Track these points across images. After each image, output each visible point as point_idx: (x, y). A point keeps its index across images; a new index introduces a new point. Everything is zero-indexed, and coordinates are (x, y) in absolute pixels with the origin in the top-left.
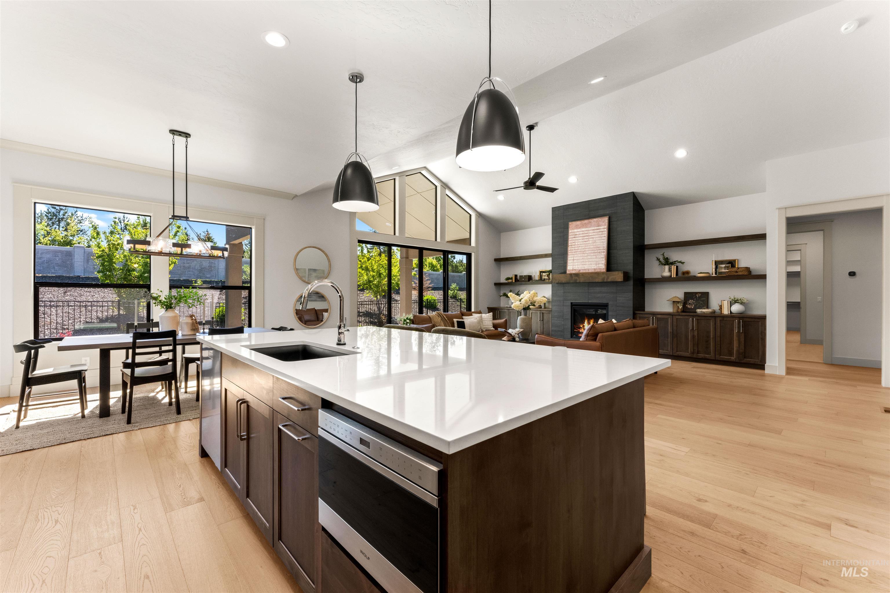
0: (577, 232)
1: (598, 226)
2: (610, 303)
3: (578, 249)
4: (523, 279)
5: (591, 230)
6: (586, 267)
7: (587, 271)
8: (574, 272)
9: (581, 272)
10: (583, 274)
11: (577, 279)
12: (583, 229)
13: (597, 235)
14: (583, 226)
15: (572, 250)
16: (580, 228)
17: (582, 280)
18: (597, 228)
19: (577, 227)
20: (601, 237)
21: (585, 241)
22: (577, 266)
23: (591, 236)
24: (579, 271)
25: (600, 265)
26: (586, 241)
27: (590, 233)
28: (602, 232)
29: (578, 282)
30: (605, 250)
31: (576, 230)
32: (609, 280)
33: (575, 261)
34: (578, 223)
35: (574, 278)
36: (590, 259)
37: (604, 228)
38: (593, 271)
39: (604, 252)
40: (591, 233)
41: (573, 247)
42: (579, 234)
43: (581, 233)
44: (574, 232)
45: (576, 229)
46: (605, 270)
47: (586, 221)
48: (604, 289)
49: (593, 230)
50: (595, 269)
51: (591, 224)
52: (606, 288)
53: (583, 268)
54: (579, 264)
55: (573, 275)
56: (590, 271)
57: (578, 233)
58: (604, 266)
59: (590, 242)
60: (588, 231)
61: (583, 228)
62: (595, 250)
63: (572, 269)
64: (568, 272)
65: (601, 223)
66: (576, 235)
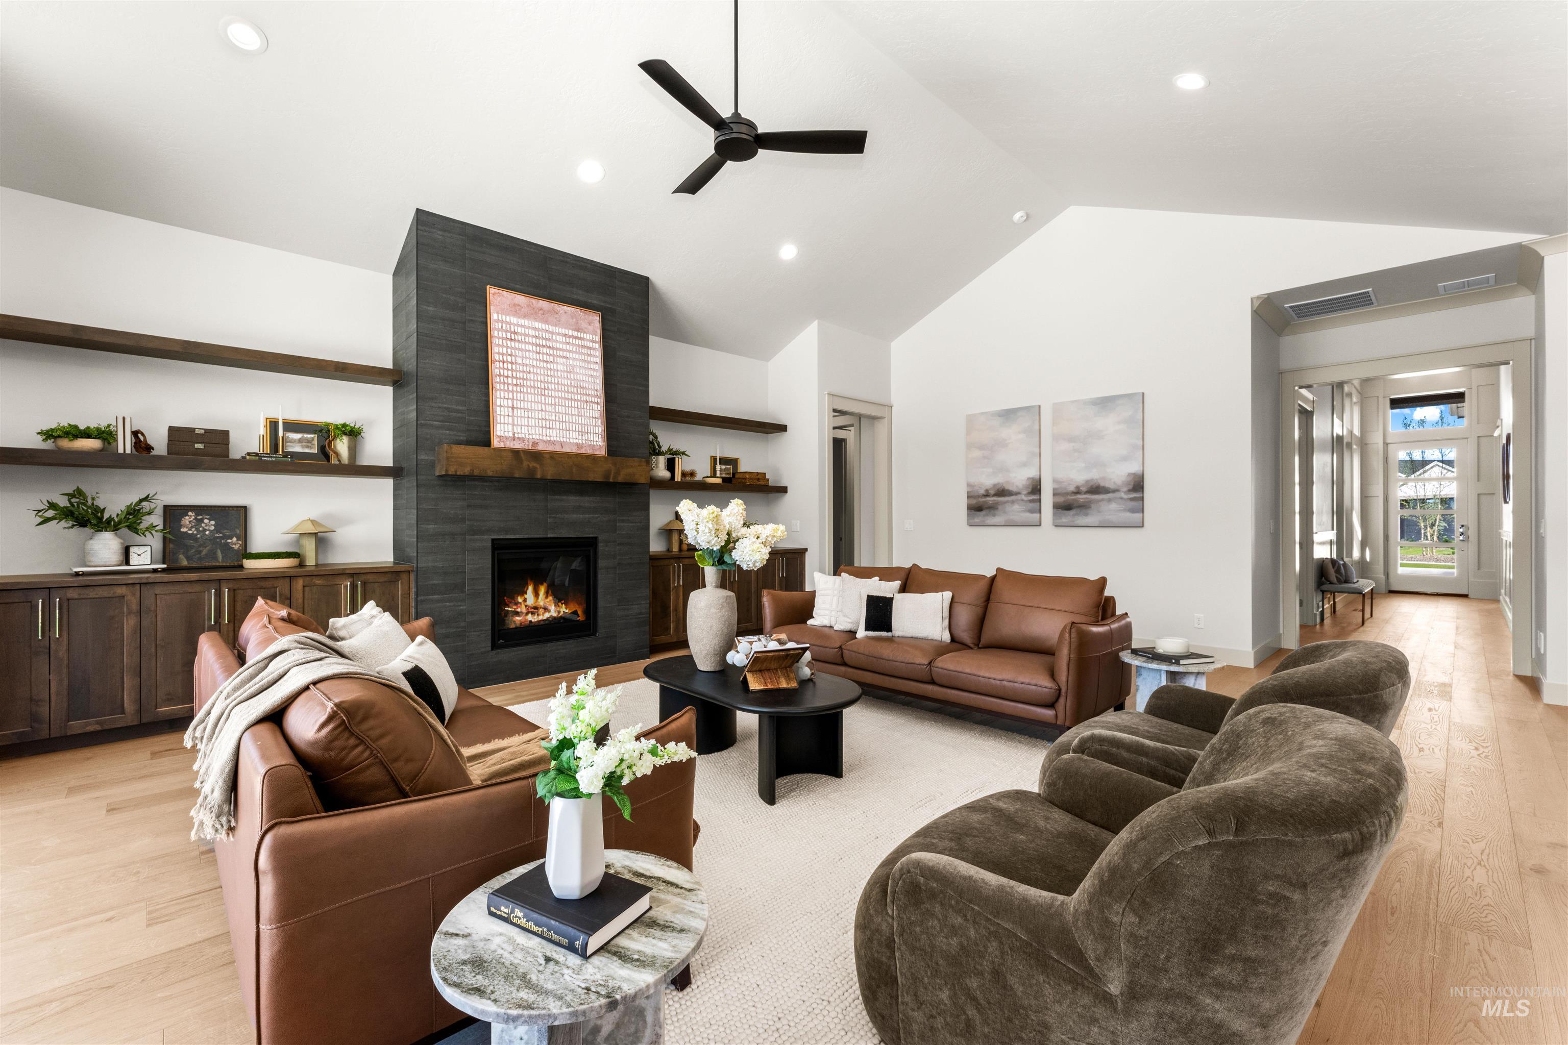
0: (518, 325)
1: (578, 331)
2: (601, 537)
3: (527, 379)
4: (198, 446)
5: (559, 334)
6: (555, 436)
7: (558, 449)
8: (517, 445)
9: (541, 447)
10: (553, 455)
11: (535, 468)
12: (537, 325)
13: (576, 353)
14: (533, 314)
15: (507, 377)
16: (525, 316)
17: (550, 472)
18: (576, 334)
19: (516, 310)
20: (589, 362)
21: (544, 361)
22: (525, 430)
23: (560, 350)
24: (535, 444)
25: (591, 437)
26: (547, 362)
27: (557, 341)
28: (590, 348)
29: (539, 476)
30: (600, 398)
31: (514, 320)
32: (620, 479)
33: (518, 413)
34: (520, 299)
35: (525, 463)
36: (562, 413)
37: (593, 341)
38: (574, 450)
39: (598, 403)
40: (559, 342)
41: (508, 369)
42: (526, 335)
43: (531, 332)
44: (510, 324)
45: (514, 316)
46: (603, 452)
47: (544, 304)
48: (587, 501)
49: (565, 335)
50: (578, 445)
51: (557, 316)
52: (591, 499)
53: (545, 438)
54: (532, 422)
55: (522, 455)
56: (567, 449)
57: (520, 330)
58: (600, 440)
59: (560, 367)
60: (552, 333)
61: (535, 320)
62: (574, 393)
63: (511, 435)
64: (496, 443)
65: (584, 325)
66: (515, 333)
